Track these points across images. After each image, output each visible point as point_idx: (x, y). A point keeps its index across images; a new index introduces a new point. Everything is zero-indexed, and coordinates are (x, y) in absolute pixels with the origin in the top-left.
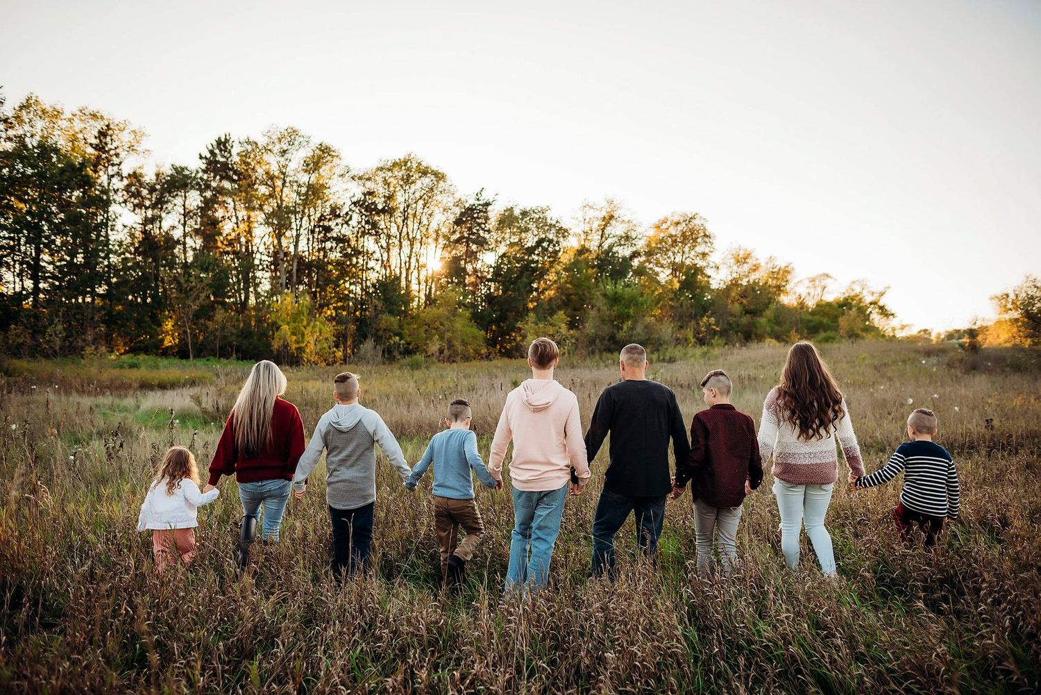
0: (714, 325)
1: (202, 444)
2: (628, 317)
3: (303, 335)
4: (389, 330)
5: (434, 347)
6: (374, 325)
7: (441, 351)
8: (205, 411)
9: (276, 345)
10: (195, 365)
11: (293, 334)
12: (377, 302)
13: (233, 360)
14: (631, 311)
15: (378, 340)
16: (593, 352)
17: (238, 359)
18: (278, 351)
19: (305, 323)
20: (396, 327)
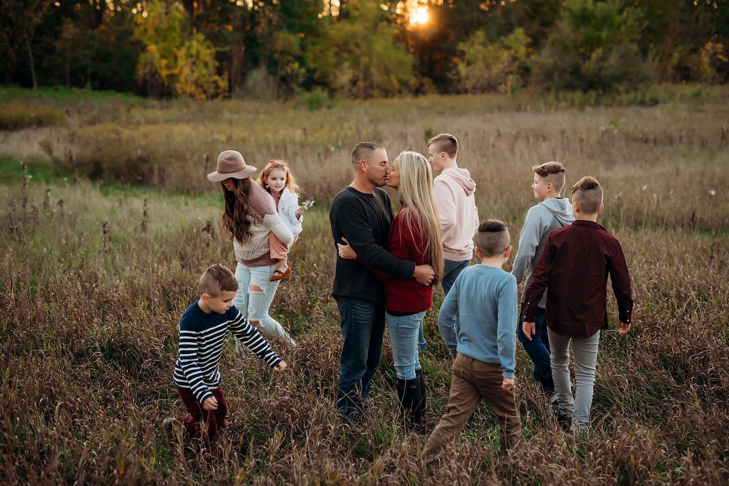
0: (721, 54)
1: (56, 201)
2: (599, 42)
3: (176, 58)
4: (289, 53)
5: (344, 77)
6: (269, 46)
7: (354, 83)
8: (56, 161)
9: (141, 72)
10: (40, 97)
11: (163, 56)
12: (271, 15)
13: (88, 90)
14: (604, 34)
15: (273, 65)
16: (548, 89)
17: (95, 88)
18: (144, 79)
19: (178, 40)
20: (296, 49)
